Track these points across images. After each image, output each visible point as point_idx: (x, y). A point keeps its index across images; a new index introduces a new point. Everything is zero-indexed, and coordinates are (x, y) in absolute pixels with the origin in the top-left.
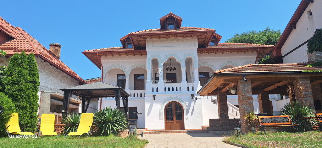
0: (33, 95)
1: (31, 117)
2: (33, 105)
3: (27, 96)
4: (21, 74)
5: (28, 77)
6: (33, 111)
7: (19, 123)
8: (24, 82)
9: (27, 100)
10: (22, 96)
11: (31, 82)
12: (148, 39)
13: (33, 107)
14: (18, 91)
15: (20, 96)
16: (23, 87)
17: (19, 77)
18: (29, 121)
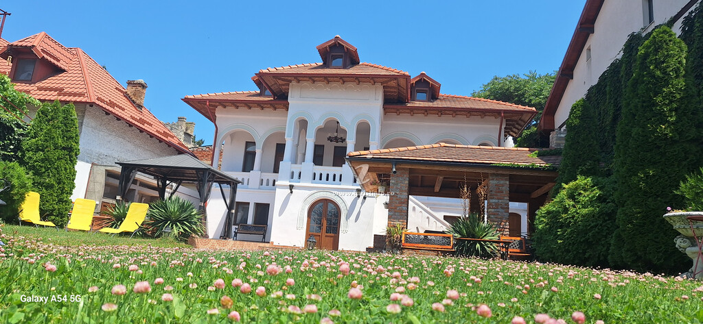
0: (66, 169)
1: (59, 201)
2: (64, 183)
3: (56, 169)
4: (49, 137)
5: (60, 142)
6: (62, 193)
7: (40, 208)
8: (52, 147)
9: (55, 176)
10: (48, 169)
11: (64, 148)
12: (294, 83)
13: (64, 188)
14: (43, 161)
15: (45, 168)
16: (50, 155)
17: (46, 140)
18: (56, 207)
